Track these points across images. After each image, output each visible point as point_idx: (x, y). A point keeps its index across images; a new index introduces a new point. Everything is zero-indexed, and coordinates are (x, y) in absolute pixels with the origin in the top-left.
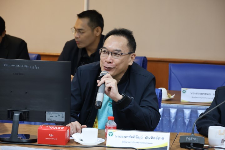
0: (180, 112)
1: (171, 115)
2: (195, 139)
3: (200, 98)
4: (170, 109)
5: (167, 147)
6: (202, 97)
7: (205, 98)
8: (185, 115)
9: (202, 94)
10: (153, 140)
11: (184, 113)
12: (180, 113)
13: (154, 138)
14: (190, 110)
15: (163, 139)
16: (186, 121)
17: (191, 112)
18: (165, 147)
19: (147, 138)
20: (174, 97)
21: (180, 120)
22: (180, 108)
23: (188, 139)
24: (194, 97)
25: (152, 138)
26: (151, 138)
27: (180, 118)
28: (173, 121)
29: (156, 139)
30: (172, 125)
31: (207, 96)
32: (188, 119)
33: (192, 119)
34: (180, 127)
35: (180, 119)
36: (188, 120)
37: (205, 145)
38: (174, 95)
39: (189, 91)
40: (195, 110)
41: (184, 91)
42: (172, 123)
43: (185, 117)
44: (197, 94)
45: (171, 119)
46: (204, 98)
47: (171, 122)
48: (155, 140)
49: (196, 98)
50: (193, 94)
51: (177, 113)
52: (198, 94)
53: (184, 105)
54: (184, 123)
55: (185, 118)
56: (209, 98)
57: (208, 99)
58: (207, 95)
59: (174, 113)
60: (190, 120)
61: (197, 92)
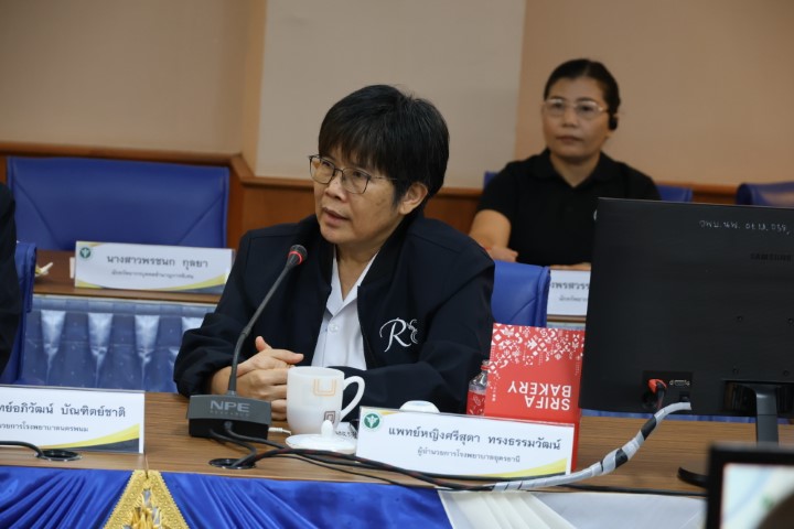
0: (76, 322)
1: (45, 331)
2: (240, 407)
3: (140, 274)
4: (43, 312)
5: (137, 441)
6: (144, 272)
7: (157, 275)
8: (92, 332)
9: (146, 261)
10: (87, 417)
11: (90, 324)
12: (75, 324)
13: (93, 412)
14: (111, 315)
15: (122, 412)
16: (96, 353)
17: (114, 321)
18: (131, 441)
19: (68, 410)
20: (50, 270)
21: (73, 348)
22: (78, 309)
23: (217, 405)
24: (120, 273)
25: (85, 410)
26: (81, 413)
27: (76, 343)
28: (52, 351)
29: (100, 412)
30: (50, 366)
31: (162, 269)
32: (103, 345)
33: (116, 345)
34: (73, 373)
35: (75, 345)
36: (105, 349)
37: (272, 429)
38: (50, 265)
39: (103, 250)
40: (125, 315)
41: (85, 253)
42: (50, 359)
43: (95, 337)
44: (128, 260)
45: (47, 346)
46: (153, 275)
47: (47, 356)
48: (95, 417)
49: (127, 273)
50: (115, 260)
51: (66, 325)
52: (132, 261)
53: (90, 299)
54: (91, 359)
55: (92, 341)
56: (170, 276)
57: (166, 279)
58: (162, 266)
59: (57, 327)
60: (109, 349)
61: (128, 256)
